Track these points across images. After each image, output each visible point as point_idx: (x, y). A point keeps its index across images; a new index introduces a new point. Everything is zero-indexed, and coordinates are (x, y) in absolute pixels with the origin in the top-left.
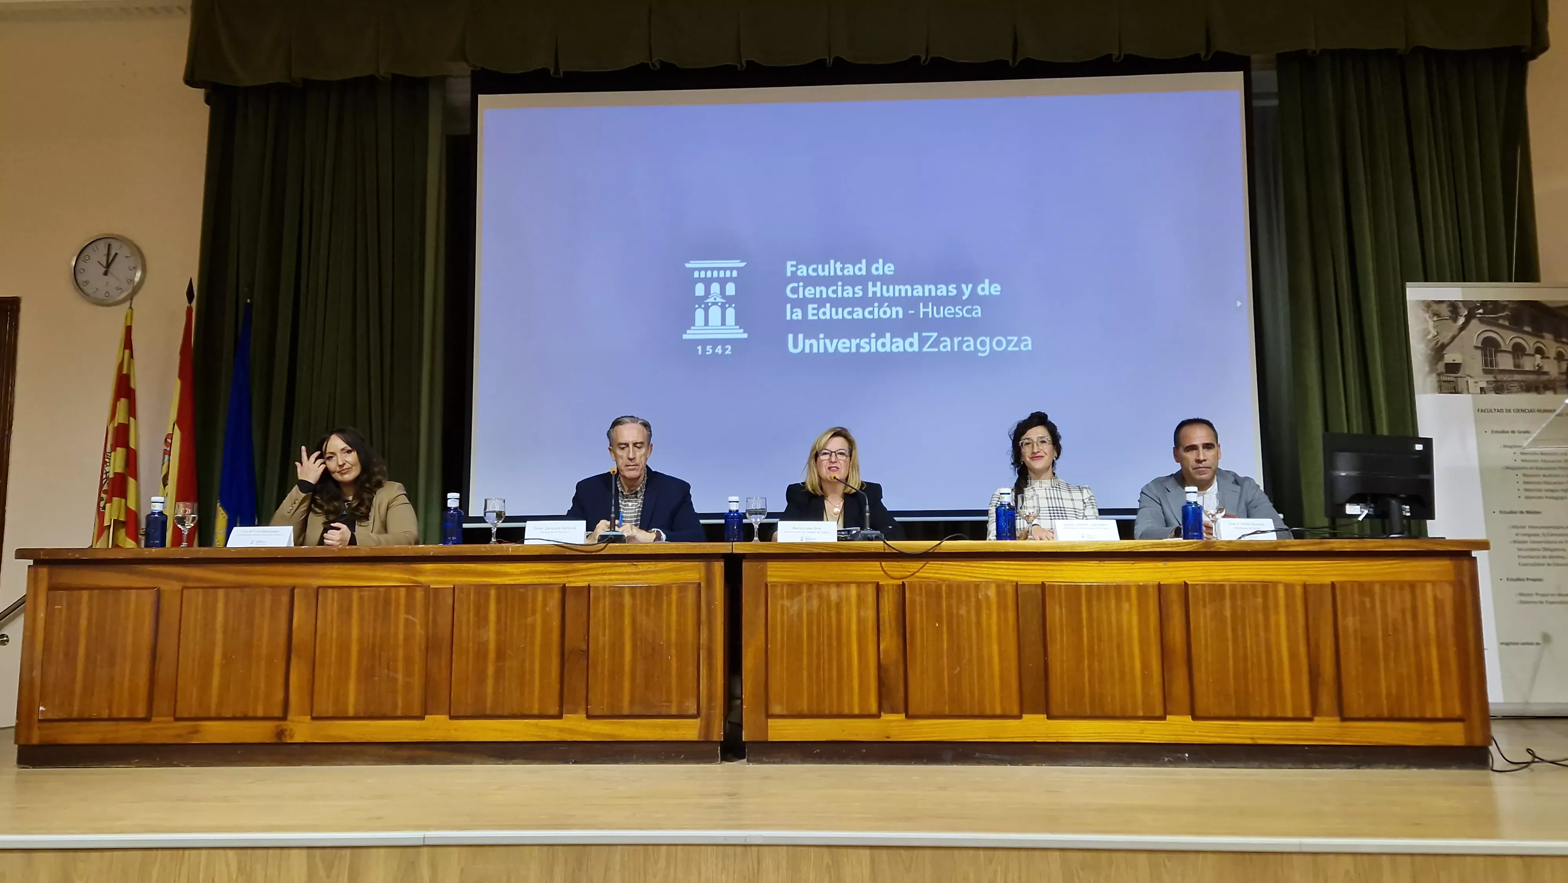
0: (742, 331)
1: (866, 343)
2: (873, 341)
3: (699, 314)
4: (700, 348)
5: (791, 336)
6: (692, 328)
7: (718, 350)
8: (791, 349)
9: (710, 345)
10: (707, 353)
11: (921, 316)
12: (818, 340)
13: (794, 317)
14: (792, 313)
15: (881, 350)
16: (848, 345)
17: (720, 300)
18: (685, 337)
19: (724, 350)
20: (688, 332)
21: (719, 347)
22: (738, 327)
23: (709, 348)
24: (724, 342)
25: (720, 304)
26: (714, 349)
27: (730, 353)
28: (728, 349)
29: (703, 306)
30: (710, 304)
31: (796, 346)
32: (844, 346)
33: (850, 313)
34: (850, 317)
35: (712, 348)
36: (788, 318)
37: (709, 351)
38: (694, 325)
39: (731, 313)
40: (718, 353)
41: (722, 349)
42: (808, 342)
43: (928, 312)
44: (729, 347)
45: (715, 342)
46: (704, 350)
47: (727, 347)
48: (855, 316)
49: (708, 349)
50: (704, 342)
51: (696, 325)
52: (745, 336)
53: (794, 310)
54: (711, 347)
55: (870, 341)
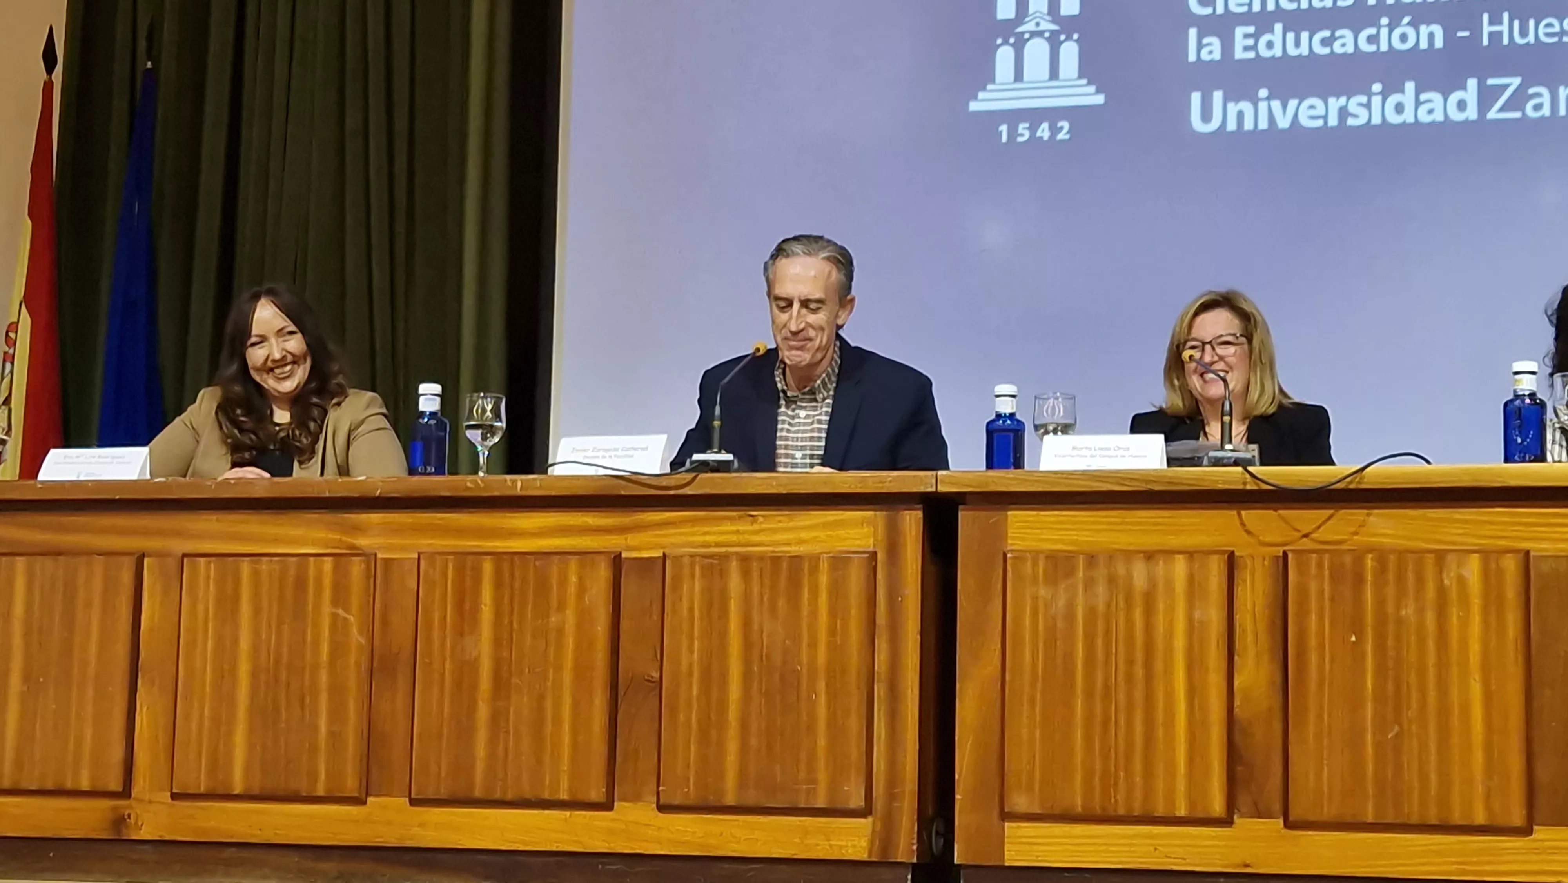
0: (1092, 89)
1: (1361, 105)
2: (1376, 100)
3: (1005, 56)
4: (1004, 128)
5: (1196, 98)
6: (989, 87)
7: (1043, 131)
8: (1197, 123)
9: (1025, 121)
10: (1020, 139)
11: (1485, 42)
12: (1255, 103)
13: (1205, 55)
14: (1200, 46)
15: (1394, 119)
16: (1320, 110)
17: (1047, 26)
18: (974, 106)
19: (1055, 130)
20: (981, 95)
21: (1045, 126)
22: (1084, 81)
23: (1023, 129)
24: (1052, 115)
25: (1047, 35)
26: (1033, 129)
27: (1067, 137)
28: (1062, 128)
29: (1012, 40)
30: (1027, 36)
31: (1206, 116)
32: (1313, 112)
33: (1325, 42)
34: (1327, 51)
35: (1028, 128)
36: (1192, 57)
37: (1022, 135)
38: (993, 81)
39: (1070, 52)
40: (1041, 138)
41: (1050, 128)
42: (1233, 108)
43: (1500, 33)
44: (1065, 125)
45: (1035, 116)
46: (1013, 133)
47: (1060, 124)
48: (1337, 48)
49: (1020, 131)
50: (1013, 117)
51: (998, 80)
52: (1100, 99)
53: (1205, 41)
54: (1027, 125)
55: (1369, 101)
